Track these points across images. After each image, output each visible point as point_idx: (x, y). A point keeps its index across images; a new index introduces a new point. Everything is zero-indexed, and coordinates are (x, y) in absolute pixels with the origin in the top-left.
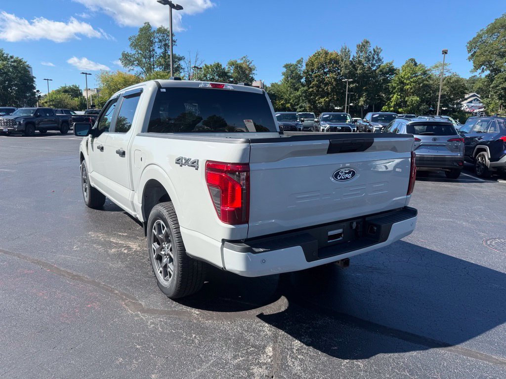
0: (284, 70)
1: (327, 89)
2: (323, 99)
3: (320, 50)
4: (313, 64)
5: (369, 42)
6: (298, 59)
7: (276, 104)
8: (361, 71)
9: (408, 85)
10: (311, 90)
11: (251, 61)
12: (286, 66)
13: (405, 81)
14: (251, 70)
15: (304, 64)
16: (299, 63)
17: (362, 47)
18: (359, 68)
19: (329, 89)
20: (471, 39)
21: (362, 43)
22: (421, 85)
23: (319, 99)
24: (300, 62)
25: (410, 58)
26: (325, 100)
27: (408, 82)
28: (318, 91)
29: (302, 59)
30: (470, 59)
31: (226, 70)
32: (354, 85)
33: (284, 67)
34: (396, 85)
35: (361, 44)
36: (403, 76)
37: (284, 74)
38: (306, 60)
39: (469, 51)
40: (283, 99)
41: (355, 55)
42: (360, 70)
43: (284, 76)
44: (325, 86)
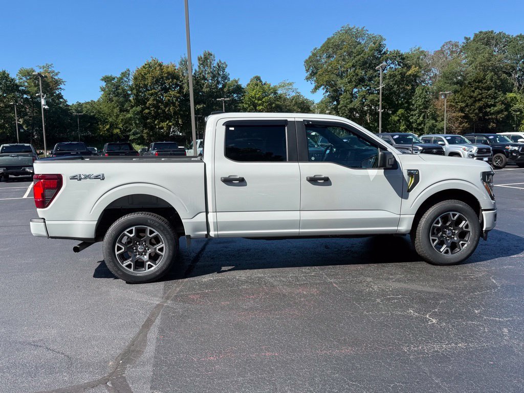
0: (104, 84)
1: (169, 110)
2: (166, 123)
3: (150, 61)
4: (144, 78)
5: (211, 55)
6: (123, 71)
7: (99, 129)
8: (208, 89)
9: (259, 105)
10: (147, 111)
11: (56, 71)
12: (107, 79)
13: (256, 101)
14: (57, 83)
15: (131, 77)
16: (124, 76)
17: (205, 60)
18: (205, 86)
19: (172, 111)
20: (307, 58)
21: (205, 55)
22: (274, 105)
23: (159, 123)
24: (125, 74)
25: (255, 76)
26: (167, 124)
27: (260, 102)
28: (156, 112)
29: (129, 70)
30: (307, 79)
31: (17, 82)
32: (201, 106)
33: (102, 80)
34: (247, 106)
35: (203, 56)
36: (253, 95)
37: (103, 90)
38: (133, 71)
39: (307, 71)
40: (107, 122)
41: (198, 70)
42: (206, 87)
43: (102, 93)
44: (166, 107)
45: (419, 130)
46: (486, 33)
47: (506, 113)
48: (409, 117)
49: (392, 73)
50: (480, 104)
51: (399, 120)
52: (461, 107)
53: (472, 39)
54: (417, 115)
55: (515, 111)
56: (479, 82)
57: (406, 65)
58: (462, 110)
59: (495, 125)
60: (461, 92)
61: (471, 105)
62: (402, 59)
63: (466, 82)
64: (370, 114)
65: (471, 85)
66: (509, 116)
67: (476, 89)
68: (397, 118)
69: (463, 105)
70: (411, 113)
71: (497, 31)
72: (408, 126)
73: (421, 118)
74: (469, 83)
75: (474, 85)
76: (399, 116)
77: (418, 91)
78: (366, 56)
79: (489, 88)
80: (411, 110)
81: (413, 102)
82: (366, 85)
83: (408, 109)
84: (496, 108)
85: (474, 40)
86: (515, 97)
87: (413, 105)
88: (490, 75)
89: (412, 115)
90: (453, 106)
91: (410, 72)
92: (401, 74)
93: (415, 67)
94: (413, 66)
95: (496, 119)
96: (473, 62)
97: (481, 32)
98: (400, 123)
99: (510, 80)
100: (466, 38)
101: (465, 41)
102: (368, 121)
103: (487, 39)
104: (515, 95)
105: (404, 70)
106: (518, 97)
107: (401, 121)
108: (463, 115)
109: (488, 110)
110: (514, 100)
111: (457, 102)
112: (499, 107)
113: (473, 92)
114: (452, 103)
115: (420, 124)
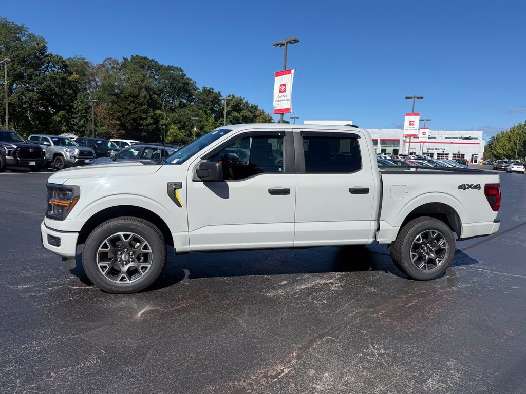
45: (80, 132)
46: (142, 58)
47: (155, 126)
48: (71, 119)
49: (53, 76)
50: (135, 116)
51: (60, 121)
52: (119, 116)
53: (129, 60)
54: (78, 118)
55: (163, 125)
56: (134, 97)
57: (67, 71)
58: (119, 119)
59: (146, 134)
60: (118, 103)
61: (127, 115)
62: (64, 65)
63: (122, 96)
64: (31, 112)
65: (127, 98)
66: (157, 129)
67: (131, 102)
68: (58, 119)
69: (120, 114)
70: (73, 116)
71: (150, 58)
72: (70, 128)
73: (82, 122)
74: (125, 97)
75: (129, 99)
76: (60, 117)
77: (80, 96)
78: (27, 53)
79: (142, 104)
80: (73, 113)
81: (75, 106)
82: (25, 82)
83: (70, 112)
84: (148, 122)
85: (132, 61)
86: (161, 114)
87: (75, 109)
88: (144, 93)
89: (74, 118)
90: (111, 114)
91: (71, 78)
92: (62, 78)
93: (77, 74)
94: (75, 73)
95: (147, 129)
96: (129, 79)
97: (137, 56)
98: (62, 123)
99: (159, 100)
100: (124, 58)
101: (123, 60)
102: (29, 118)
103: (142, 63)
104: (161, 112)
105: (66, 75)
106: (164, 114)
107: (62, 122)
108: (120, 123)
109: (141, 122)
110: (160, 115)
111: (114, 112)
112: (150, 121)
113: (129, 104)
114: (110, 112)
115: (81, 127)
